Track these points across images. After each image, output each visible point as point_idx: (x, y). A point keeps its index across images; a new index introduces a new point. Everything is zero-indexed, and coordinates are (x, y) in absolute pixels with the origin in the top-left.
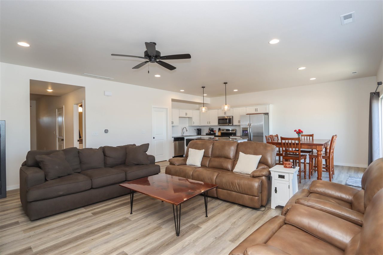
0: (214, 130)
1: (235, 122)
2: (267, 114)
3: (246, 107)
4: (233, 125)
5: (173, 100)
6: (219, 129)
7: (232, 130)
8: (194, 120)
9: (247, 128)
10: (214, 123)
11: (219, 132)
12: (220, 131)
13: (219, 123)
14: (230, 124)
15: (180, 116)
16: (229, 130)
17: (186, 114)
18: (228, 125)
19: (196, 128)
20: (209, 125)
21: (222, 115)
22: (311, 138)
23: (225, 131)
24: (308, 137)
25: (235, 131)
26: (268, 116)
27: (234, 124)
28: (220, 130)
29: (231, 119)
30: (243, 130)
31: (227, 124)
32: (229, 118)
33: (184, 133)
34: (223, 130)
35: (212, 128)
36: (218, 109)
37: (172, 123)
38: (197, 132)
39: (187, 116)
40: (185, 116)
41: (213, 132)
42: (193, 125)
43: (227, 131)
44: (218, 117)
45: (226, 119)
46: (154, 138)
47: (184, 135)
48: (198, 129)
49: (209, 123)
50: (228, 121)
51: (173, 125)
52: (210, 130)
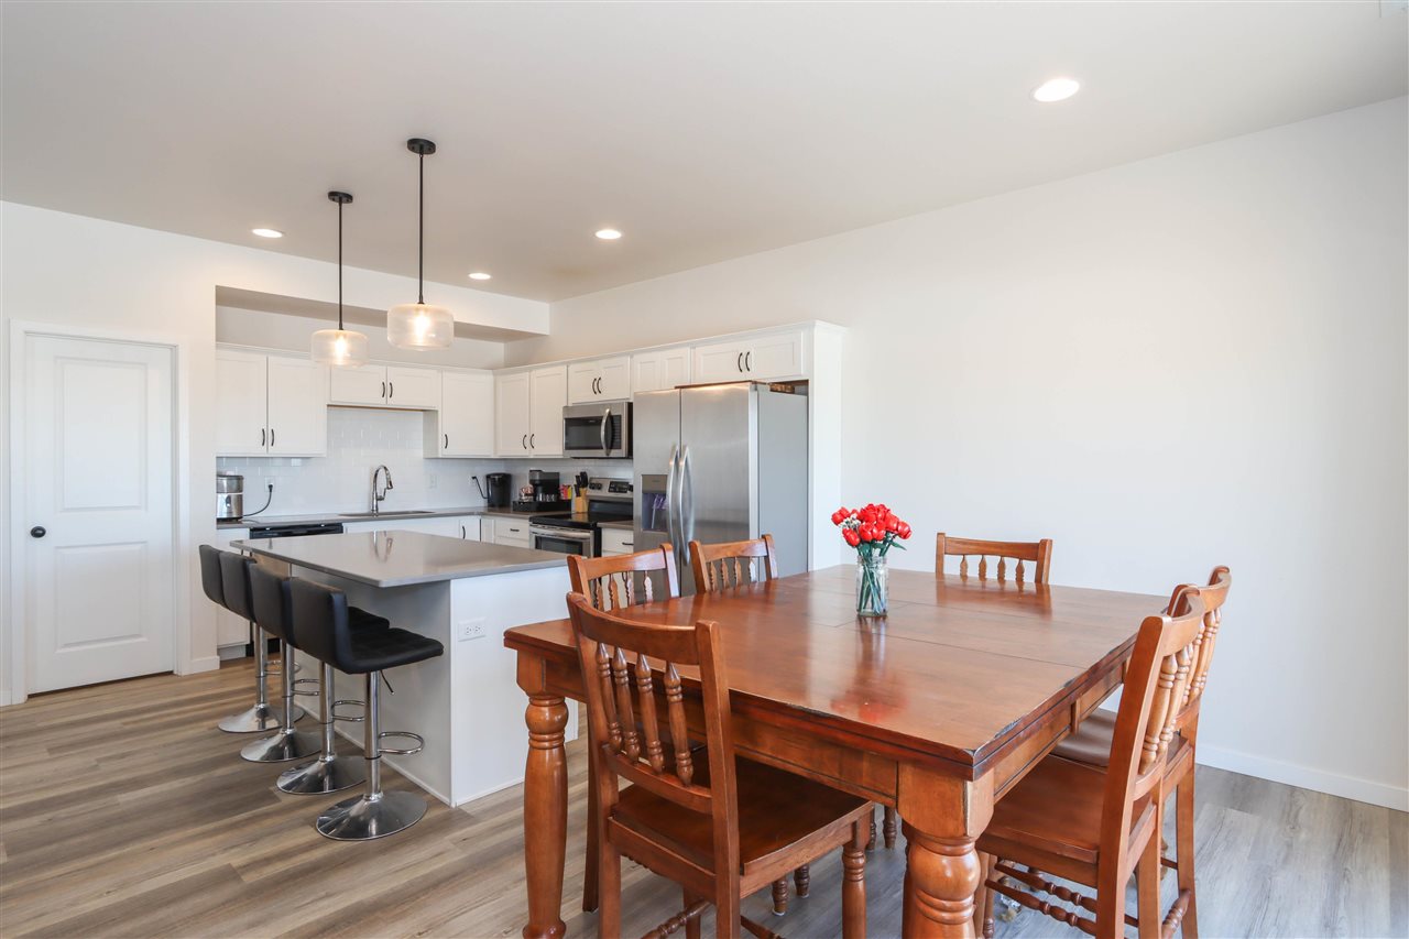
0: (559, 483)
3: (693, 346)
4: (630, 456)
5: (226, 297)
8: (445, 425)
9: (665, 477)
10: (550, 444)
11: (578, 495)
13: (570, 445)
14: (614, 453)
15: (337, 400)
17: (387, 390)
18: (609, 458)
19: (482, 472)
20: (530, 453)
21: (583, 396)
22: (1030, 567)
23: (605, 493)
24: (1011, 563)
25: (629, 495)
28: (585, 485)
29: (621, 417)
30: (648, 488)
31: (602, 453)
32: (611, 417)
33: (381, 499)
34: (599, 487)
35: (545, 470)
36: (568, 364)
37: (268, 437)
38: (485, 495)
39: (392, 402)
40: (381, 402)
41: (552, 498)
42: (442, 453)
43: (615, 491)
44: (566, 408)
45: (598, 421)
46: (38, 533)
47: (380, 511)
48: (488, 477)
49: (528, 440)
50: (603, 433)
51: (273, 451)
52: (532, 482)
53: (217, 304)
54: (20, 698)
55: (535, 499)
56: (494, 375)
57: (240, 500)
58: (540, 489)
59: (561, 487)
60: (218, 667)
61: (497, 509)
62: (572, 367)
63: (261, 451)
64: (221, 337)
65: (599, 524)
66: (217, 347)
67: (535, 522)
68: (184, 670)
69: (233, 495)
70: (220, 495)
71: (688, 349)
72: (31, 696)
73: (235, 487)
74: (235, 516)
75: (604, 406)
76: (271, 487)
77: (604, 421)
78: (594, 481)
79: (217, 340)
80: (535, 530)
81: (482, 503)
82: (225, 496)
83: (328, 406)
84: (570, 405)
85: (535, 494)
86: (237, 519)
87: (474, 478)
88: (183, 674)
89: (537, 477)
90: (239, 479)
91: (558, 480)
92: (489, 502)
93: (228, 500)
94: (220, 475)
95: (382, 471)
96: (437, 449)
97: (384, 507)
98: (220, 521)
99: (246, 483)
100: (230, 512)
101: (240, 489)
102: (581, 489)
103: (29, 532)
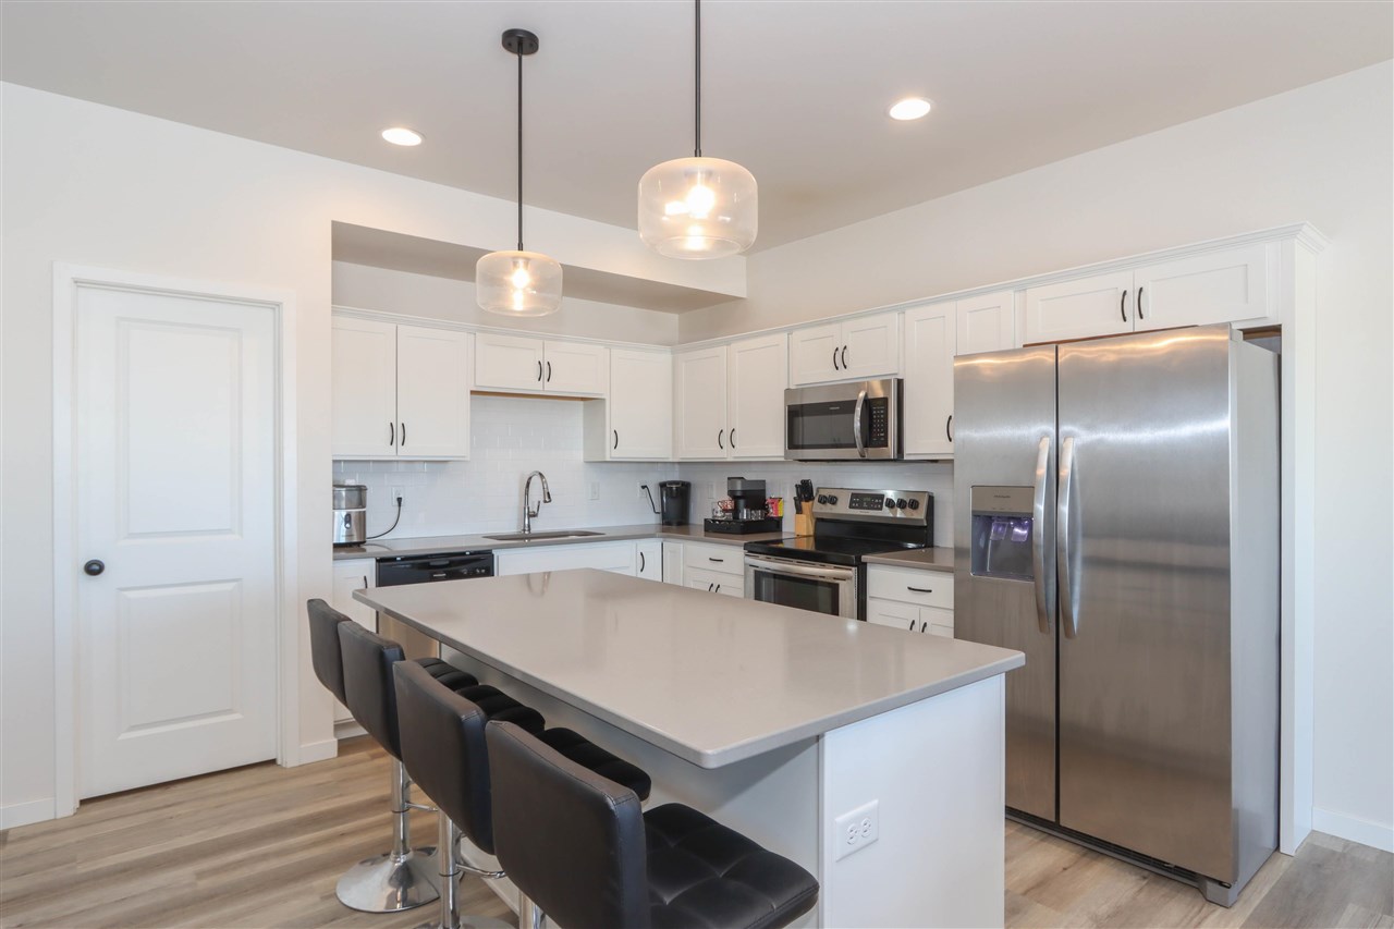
0: (770, 494)
1: (923, 435)
2: (1267, 334)
3: (1022, 288)
4: (899, 457)
5: (351, 245)
6: (805, 491)
7: (902, 504)
8: (615, 417)
11: (799, 510)
12: (804, 505)
13: (793, 443)
14: (872, 452)
15: (482, 384)
16: (876, 500)
17: (544, 371)
18: (863, 460)
19: (653, 480)
20: (728, 455)
21: (816, 374)
23: (843, 509)
25: (919, 515)
26: (1269, 355)
27: (912, 449)
28: (810, 498)
29: (885, 401)
31: (854, 453)
32: (868, 402)
33: (535, 515)
34: (833, 500)
35: (749, 476)
36: (790, 331)
37: (397, 434)
38: (658, 509)
39: (551, 388)
40: (536, 387)
41: (757, 515)
42: (611, 454)
43: (861, 507)
44: (788, 391)
45: (848, 407)
46: (94, 569)
47: (533, 530)
48: (663, 485)
49: (728, 437)
50: (857, 424)
51: (405, 452)
52: (732, 493)
53: (334, 258)
54: (67, 807)
55: (736, 516)
56: (673, 352)
57: (362, 518)
58: (742, 502)
59: (769, 501)
60: (333, 752)
61: (674, 527)
62: (797, 335)
63: (388, 452)
64: (338, 297)
65: (865, 558)
66: (334, 312)
67: (751, 549)
68: (290, 760)
69: (354, 511)
70: (337, 512)
71: (1011, 292)
72: (83, 802)
73: (355, 500)
74: (355, 540)
75: (858, 386)
76: (399, 500)
77: (858, 409)
78: (823, 493)
79: (333, 303)
80: (751, 561)
81: (653, 519)
82: (344, 513)
83: (472, 392)
84: (793, 387)
85: (736, 511)
86: (358, 544)
87: (643, 487)
88: (289, 765)
89: (739, 486)
90: (361, 489)
91: (764, 491)
92: (663, 518)
93: (348, 519)
94: (336, 485)
95: (536, 480)
96: (604, 450)
97: (538, 526)
98: (337, 546)
99: (370, 496)
100: (349, 535)
101: (362, 503)
102: (804, 504)
103: (83, 570)
